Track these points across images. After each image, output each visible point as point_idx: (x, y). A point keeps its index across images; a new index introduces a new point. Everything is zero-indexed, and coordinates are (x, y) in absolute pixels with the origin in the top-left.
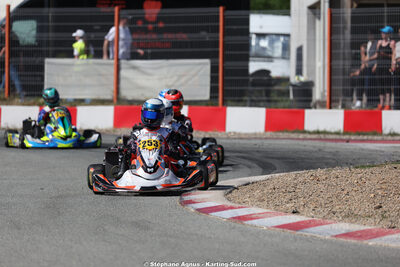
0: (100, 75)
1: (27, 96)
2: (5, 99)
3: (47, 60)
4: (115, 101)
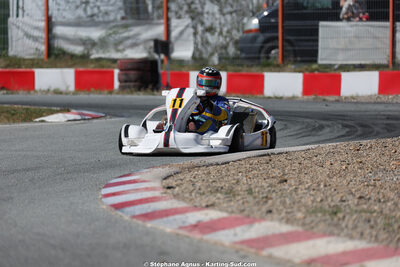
0: (376, 38)
1: (302, 62)
2: (278, 66)
3: (321, 23)
4: (391, 65)
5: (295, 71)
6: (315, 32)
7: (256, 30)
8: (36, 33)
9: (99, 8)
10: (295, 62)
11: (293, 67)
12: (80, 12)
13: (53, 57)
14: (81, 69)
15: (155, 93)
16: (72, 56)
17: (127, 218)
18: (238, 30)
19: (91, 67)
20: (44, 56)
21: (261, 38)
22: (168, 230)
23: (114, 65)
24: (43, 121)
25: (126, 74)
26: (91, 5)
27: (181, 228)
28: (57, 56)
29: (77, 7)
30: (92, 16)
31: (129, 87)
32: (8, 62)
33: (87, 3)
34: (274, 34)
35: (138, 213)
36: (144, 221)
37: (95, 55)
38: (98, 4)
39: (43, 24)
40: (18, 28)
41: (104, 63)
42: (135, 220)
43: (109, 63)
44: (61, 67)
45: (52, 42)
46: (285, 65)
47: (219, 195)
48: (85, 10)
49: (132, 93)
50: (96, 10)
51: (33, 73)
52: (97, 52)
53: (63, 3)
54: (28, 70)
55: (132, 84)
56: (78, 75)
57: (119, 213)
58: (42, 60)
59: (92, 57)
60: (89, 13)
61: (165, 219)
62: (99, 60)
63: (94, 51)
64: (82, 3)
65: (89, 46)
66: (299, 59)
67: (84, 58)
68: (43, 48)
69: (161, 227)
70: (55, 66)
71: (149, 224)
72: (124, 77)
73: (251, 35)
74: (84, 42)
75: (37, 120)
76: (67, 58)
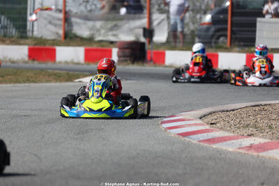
1: (244, 46)
2: (227, 48)
3: (259, 19)
5: (239, 52)
6: (254, 25)
7: (209, 24)
9: (95, 5)
10: (239, 46)
11: (237, 49)
12: (82, 8)
13: (68, 40)
14: (89, 47)
15: (145, 64)
16: (82, 39)
17: (195, 142)
18: (194, 24)
19: (95, 47)
20: (62, 38)
21: (213, 29)
22: (230, 150)
23: (112, 45)
24: (80, 82)
25: (123, 52)
26: (91, 3)
27: (239, 148)
28: (71, 38)
29: (80, 4)
30: (91, 11)
31: (126, 61)
32: (37, 42)
33: (87, 2)
34: (224, 26)
35: (201, 139)
36: (210, 144)
37: (98, 38)
38: (95, 2)
39: (61, 16)
41: (104, 43)
42: (202, 143)
43: (107, 44)
44: (73, 46)
46: (232, 48)
47: (251, 129)
48: (86, 7)
49: (128, 64)
50: (93, 7)
52: (100, 35)
54: (51, 47)
55: (128, 59)
56: (87, 52)
57: (187, 139)
58: (60, 41)
59: (96, 39)
60: (89, 8)
61: (225, 143)
62: (101, 41)
63: (97, 35)
64: (84, 2)
66: (242, 44)
67: (90, 40)
68: (61, 32)
69: (224, 148)
70: (70, 45)
71: (214, 146)
72: (121, 54)
73: (205, 26)
76: (78, 39)
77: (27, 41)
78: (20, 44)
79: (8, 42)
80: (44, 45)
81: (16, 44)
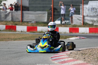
8: (80, 19)
12: (95, 14)
13: (84, 25)
16: (89, 24)
19: (94, 27)
20: (82, 24)
22: (56, 63)
26: (97, 12)
28: (85, 24)
32: (73, 26)
37: (95, 24)
40: (76, 17)
41: (97, 26)
45: (84, 21)
51: (78, 29)
52: (96, 23)
53: (90, 12)
56: (90, 29)
58: (82, 25)
59: (94, 25)
62: (96, 25)
63: (95, 23)
65: (94, 22)
67: (92, 25)
68: (82, 22)
70: (85, 27)
71: (53, 62)
74: (92, 21)
75: (67, 39)
76: (88, 25)
77: (70, 26)
78: (67, 27)
79: (63, 26)
80: (76, 27)
81: (66, 27)
